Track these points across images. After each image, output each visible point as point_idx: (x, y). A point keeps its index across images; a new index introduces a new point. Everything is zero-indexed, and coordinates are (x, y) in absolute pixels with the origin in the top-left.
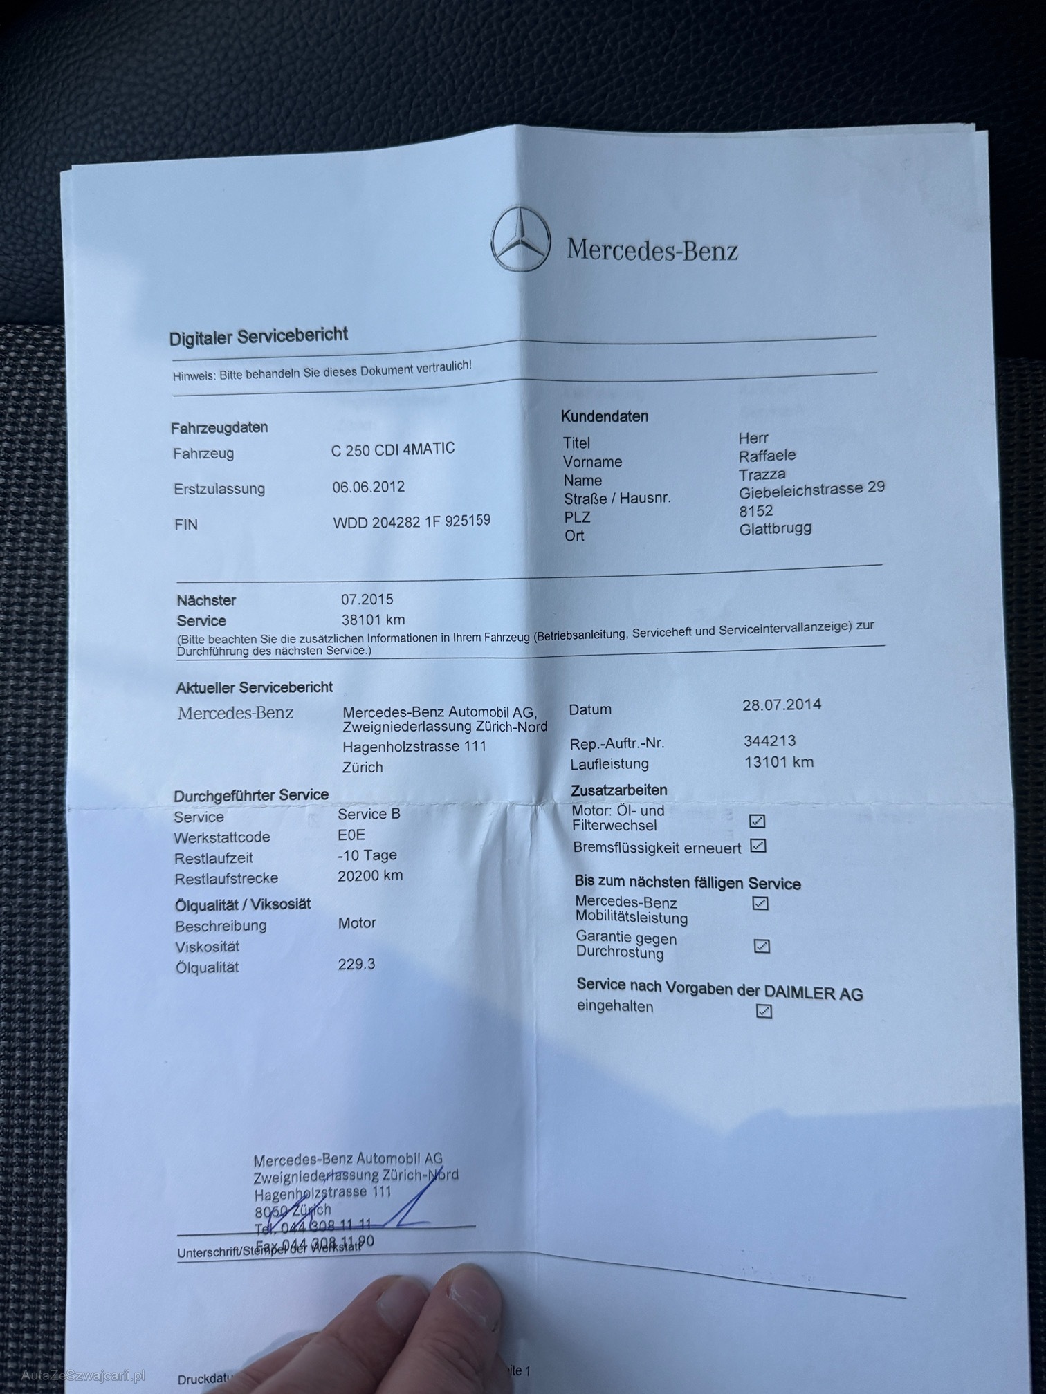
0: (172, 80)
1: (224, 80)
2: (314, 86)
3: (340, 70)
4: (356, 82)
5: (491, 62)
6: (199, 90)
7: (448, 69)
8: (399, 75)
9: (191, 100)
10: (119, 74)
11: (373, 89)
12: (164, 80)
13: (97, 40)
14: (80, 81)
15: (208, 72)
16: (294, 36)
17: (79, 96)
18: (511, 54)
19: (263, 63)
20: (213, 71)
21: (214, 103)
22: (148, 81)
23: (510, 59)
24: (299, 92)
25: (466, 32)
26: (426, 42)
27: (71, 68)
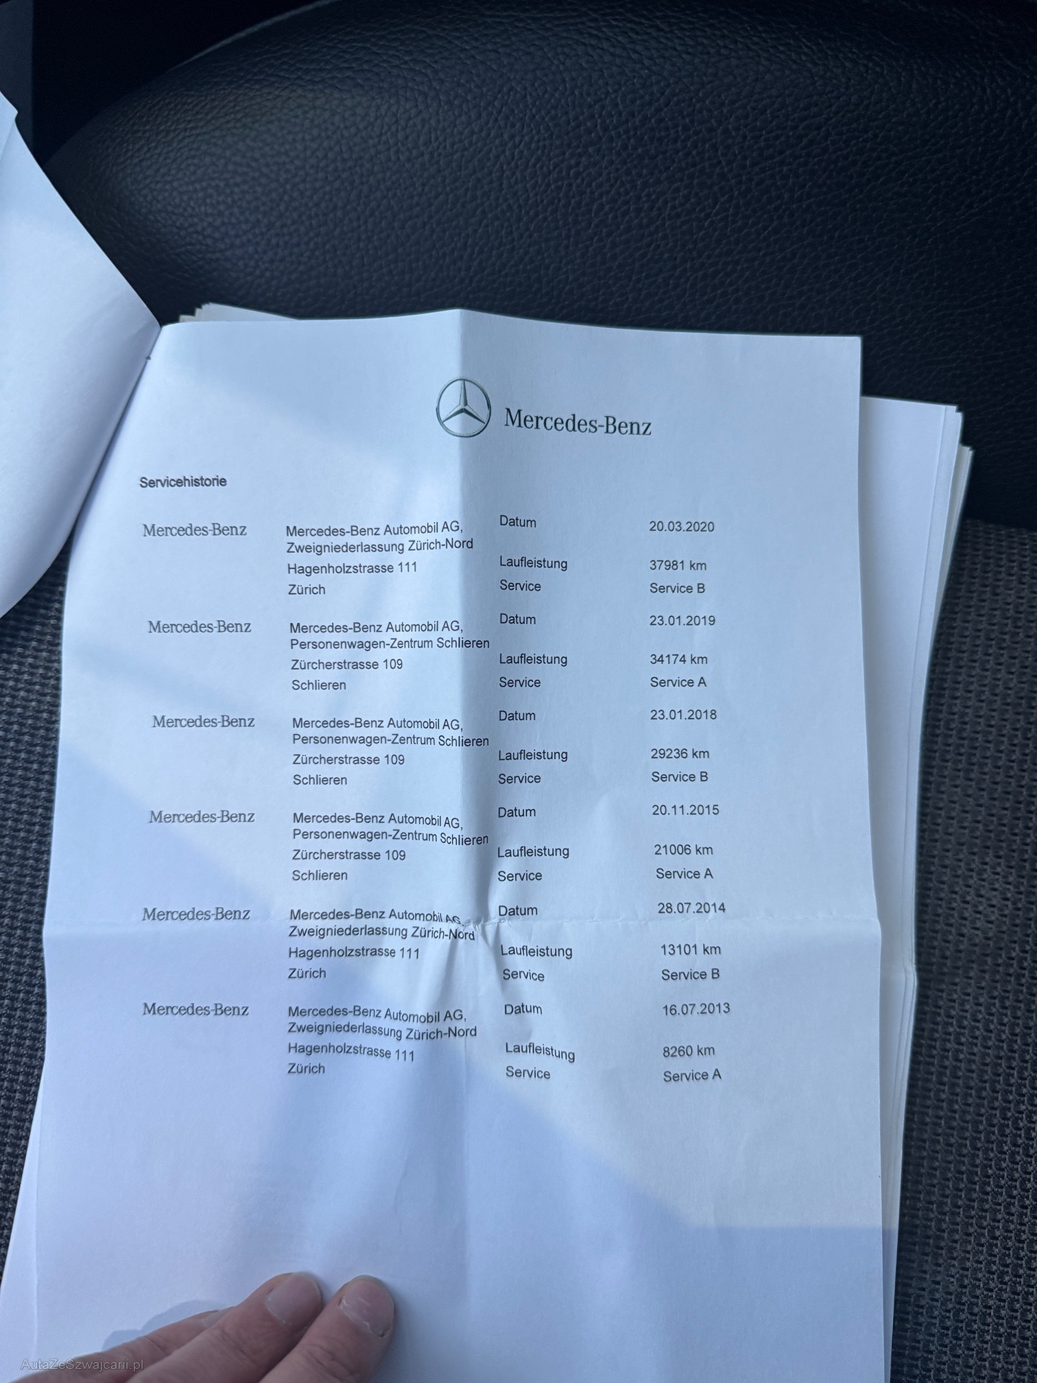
0: (275, 168)
1: (321, 175)
2: (399, 194)
3: (424, 185)
4: (437, 197)
5: (556, 201)
6: (297, 180)
7: (518, 200)
8: (474, 198)
9: (288, 187)
10: (228, 153)
11: (449, 206)
12: (267, 165)
13: (213, 121)
14: (193, 153)
15: (307, 166)
16: (388, 149)
17: (189, 165)
18: (574, 197)
19: (357, 168)
20: (312, 167)
21: (308, 193)
22: (254, 164)
23: (573, 201)
24: (385, 197)
25: (538, 173)
26: (502, 175)
27: (186, 141)
